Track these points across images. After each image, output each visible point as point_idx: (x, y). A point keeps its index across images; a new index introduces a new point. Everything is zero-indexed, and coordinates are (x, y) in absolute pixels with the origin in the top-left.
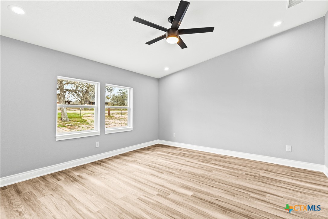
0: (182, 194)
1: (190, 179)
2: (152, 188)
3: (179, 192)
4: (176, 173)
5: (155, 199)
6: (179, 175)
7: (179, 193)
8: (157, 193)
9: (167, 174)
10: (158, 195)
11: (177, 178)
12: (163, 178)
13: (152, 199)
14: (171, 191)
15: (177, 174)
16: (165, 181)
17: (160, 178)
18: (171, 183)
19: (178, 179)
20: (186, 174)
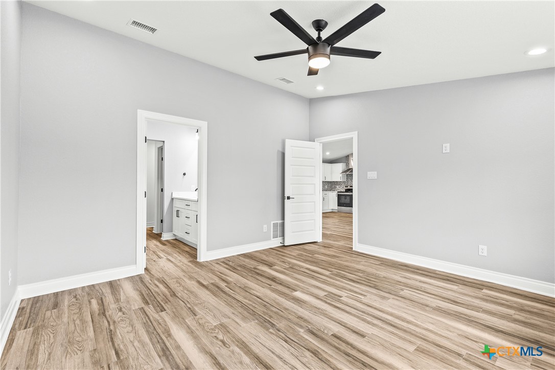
0: (308, 294)
1: (282, 313)
2: (351, 306)
3: (312, 297)
4: (301, 331)
5: (343, 293)
6: (297, 324)
7: (311, 295)
8: (341, 298)
9: (326, 332)
10: (341, 297)
11: (306, 317)
12: (333, 322)
13: (348, 293)
14: (323, 299)
15: (301, 327)
16: (330, 314)
17: (341, 323)
18: (319, 309)
19: (303, 316)
20: (281, 325)
